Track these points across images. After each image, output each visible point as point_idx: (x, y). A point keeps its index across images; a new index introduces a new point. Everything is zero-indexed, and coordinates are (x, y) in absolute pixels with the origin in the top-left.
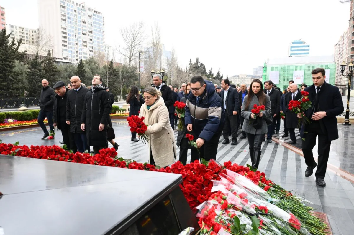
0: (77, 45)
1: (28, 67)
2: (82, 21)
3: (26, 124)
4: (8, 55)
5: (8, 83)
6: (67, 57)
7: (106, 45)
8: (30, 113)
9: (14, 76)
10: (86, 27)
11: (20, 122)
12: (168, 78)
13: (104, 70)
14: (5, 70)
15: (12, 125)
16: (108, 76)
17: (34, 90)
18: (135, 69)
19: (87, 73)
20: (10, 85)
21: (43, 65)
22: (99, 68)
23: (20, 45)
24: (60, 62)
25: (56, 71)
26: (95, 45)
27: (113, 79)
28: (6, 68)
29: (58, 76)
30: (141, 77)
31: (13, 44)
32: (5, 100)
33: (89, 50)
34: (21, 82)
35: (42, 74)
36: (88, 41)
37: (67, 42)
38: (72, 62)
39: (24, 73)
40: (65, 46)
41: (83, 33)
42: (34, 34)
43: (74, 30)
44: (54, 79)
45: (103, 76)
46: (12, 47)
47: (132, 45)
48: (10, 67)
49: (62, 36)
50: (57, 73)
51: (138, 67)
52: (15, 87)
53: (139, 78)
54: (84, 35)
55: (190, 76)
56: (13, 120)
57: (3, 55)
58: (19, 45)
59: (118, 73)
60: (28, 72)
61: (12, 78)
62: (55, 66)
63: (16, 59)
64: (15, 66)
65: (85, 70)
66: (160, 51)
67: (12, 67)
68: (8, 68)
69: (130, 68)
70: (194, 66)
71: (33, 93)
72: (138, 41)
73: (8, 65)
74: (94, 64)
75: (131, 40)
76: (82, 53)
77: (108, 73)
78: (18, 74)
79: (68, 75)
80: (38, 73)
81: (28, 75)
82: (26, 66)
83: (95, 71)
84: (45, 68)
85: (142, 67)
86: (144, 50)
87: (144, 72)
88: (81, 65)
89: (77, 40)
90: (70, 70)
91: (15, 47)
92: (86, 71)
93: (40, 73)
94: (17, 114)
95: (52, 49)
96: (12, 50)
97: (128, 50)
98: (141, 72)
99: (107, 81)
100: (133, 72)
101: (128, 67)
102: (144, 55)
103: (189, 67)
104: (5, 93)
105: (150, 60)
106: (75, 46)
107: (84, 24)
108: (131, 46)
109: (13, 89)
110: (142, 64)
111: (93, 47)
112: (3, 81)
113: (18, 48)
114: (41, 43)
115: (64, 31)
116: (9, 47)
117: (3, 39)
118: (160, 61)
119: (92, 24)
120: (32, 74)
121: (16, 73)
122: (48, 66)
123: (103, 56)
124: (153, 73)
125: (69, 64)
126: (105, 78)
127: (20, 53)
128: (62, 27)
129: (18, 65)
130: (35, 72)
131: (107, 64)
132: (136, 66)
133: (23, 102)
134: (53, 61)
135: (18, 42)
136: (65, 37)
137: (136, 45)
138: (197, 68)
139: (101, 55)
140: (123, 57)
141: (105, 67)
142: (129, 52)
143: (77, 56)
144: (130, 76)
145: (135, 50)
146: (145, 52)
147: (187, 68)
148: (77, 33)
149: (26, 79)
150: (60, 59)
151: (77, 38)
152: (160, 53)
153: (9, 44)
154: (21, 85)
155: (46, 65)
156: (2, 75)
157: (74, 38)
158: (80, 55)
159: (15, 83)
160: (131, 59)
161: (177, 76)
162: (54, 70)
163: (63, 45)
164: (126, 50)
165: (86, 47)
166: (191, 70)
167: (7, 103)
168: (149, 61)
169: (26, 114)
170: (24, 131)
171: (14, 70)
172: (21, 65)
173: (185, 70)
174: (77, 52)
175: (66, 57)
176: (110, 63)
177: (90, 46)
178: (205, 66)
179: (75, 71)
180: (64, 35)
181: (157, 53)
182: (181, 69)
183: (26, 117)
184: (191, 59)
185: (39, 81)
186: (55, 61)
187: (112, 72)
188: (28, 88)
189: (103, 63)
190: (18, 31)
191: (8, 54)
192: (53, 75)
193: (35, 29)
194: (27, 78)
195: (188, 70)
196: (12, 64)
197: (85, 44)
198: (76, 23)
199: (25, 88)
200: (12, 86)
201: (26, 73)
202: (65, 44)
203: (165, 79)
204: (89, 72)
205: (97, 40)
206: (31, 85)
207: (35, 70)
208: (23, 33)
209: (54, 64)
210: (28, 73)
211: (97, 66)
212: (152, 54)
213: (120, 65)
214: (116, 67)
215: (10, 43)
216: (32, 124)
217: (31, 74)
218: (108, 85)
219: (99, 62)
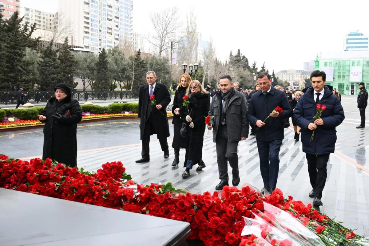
0: (100, 33)
1: (40, 55)
2: (108, 5)
3: (30, 123)
4: (18, 42)
5: (16, 74)
6: (89, 45)
7: (134, 33)
8: (36, 111)
9: (23, 66)
10: (112, 12)
11: (22, 121)
12: (204, 72)
13: (130, 61)
14: (13, 59)
15: (13, 125)
16: (134, 68)
17: (46, 83)
18: (166, 60)
19: (109, 64)
20: (18, 77)
21: (58, 54)
22: (124, 59)
23: (34, 30)
24: (79, 51)
25: (73, 62)
26: (121, 32)
27: (140, 72)
28: (14, 56)
29: (76, 67)
30: (173, 70)
31: (26, 29)
32: (11, 94)
33: (115, 38)
34: (32, 73)
35: (56, 64)
36: (114, 28)
37: (90, 28)
38: (94, 52)
39: (36, 62)
40: (87, 33)
41: (108, 19)
42: (52, 18)
43: (98, 15)
44: (71, 71)
45: (129, 68)
46: (24, 33)
47: (163, 33)
48: (19, 56)
49: (84, 22)
50: (75, 64)
51: (170, 58)
52: (23, 79)
53: (170, 72)
54: (109, 21)
55: (230, 70)
56: (15, 119)
57: (12, 42)
58: (32, 31)
59: (146, 65)
60: (40, 61)
61: (21, 69)
62: (73, 55)
63: (27, 47)
64: (25, 55)
65: (107, 60)
66: (196, 41)
67: (21, 56)
68: (17, 56)
69: (160, 60)
70: (234, 59)
71: (45, 87)
72: (170, 28)
73: (17, 53)
74: (119, 54)
75: (162, 28)
76: (106, 42)
77: (134, 65)
78: (28, 64)
79: (87, 66)
80: (52, 63)
81: (40, 65)
82: (39, 54)
83: (119, 62)
84: (60, 57)
85: (175, 59)
86: (177, 39)
87: (177, 64)
88: (103, 55)
89: (101, 26)
90: (90, 61)
91: (28, 33)
92: (109, 62)
93: (54, 64)
94: (20, 111)
95: (72, 36)
96: (24, 36)
97: (159, 38)
98: (173, 65)
99: (132, 74)
100: (163, 64)
101: (158, 58)
102: (177, 46)
103: (229, 60)
104: (12, 86)
105: (184, 51)
106: (98, 33)
107: (110, 9)
108: (163, 35)
109: (21, 82)
110: (175, 56)
111: (119, 35)
112: (10, 72)
113: (31, 33)
114: (59, 29)
115: (87, 16)
116: (20, 33)
117: (14, 23)
118: (196, 52)
119: (119, 9)
120: (45, 64)
121: (26, 63)
122: (64, 55)
123: (130, 46)
124: (185, 66)
125: (89, 53)
126: (130, 71)
127: (33, 39)
128: (84, 12)
129: (29, 53)
130: (48, 62)
131: (133, 55)
132: (167, 58)
133: (32, 97)
134: (71, 50)
135: (31, 27)
136: (88, 23)
137: (169, 33)
138: (239, 61)
139: (127, 44)
140: (153, 47)
141: (131, 58)
142: (160, 42)
143: (100, 45)
144: (160, 68)
145: (166, 38)
146: (179, 42)
147: (227, 61)
148: (101, 18)
149: (38, 70)
150: (80, 47)
151: (102, 24)
152: (196, 43)
153: (21, 30)
154: (31, 77)
155: (62, 54)
156: (9, 64)
157: (98, 24)
158: (104, 44)
159: (24, 74)
160: (162, 49)
161: (215, 70)
162: (71, 60)
163: (84, 31)
164: (157, 39)
165: (112, 35)
166: (232, 63)
167: (13, 98)
168: (182, 51)
169: (31, 112)
170: (26, 132)
171: (24, 59)
172: (33, 54)
173: (225, 63)
174: (100, 40)
175: (87, 45)
176: (137, 53)
177: (115, 34)
178: (248, 59)
179: (96, 62)
180: (87, 21)
181: (192, 43)
182: (219, 62)
183: (30, 115)
184: (231, 51)
185: (52, 72)
186: (73, 50)
187: (140, 64)
188: (39, 80)
189: (129, 53)
190: (34, 15)
191: (18, 40)
192: (70, 66)
193: (54, 13)
194: (39, 68)
195: (228, 63)
196: (22, 53)
197: (110, 31)
198: (100, 8)
199: (36, 80)
200: (21, 78)
201: (38, 63)
202: (87, 30)
203: (201, 74)
204: (112, 64)
205: (125, 27)
206: (43, 77)
207: (48, 59)
208: (40, 17)
209: (70, 53)
210: (40, 63)
211: (122, 57)
212: (186, 44)
213: (149, 56)
214: (144, 58)
215: (22, 28)
216: (37, 124)
217: (43, 64)
218: (133, 78)
219: (125, 52)
